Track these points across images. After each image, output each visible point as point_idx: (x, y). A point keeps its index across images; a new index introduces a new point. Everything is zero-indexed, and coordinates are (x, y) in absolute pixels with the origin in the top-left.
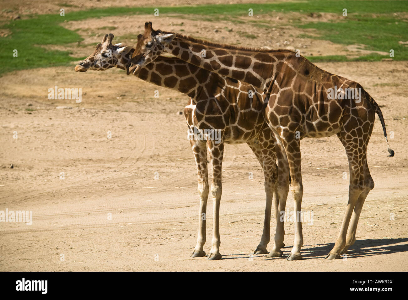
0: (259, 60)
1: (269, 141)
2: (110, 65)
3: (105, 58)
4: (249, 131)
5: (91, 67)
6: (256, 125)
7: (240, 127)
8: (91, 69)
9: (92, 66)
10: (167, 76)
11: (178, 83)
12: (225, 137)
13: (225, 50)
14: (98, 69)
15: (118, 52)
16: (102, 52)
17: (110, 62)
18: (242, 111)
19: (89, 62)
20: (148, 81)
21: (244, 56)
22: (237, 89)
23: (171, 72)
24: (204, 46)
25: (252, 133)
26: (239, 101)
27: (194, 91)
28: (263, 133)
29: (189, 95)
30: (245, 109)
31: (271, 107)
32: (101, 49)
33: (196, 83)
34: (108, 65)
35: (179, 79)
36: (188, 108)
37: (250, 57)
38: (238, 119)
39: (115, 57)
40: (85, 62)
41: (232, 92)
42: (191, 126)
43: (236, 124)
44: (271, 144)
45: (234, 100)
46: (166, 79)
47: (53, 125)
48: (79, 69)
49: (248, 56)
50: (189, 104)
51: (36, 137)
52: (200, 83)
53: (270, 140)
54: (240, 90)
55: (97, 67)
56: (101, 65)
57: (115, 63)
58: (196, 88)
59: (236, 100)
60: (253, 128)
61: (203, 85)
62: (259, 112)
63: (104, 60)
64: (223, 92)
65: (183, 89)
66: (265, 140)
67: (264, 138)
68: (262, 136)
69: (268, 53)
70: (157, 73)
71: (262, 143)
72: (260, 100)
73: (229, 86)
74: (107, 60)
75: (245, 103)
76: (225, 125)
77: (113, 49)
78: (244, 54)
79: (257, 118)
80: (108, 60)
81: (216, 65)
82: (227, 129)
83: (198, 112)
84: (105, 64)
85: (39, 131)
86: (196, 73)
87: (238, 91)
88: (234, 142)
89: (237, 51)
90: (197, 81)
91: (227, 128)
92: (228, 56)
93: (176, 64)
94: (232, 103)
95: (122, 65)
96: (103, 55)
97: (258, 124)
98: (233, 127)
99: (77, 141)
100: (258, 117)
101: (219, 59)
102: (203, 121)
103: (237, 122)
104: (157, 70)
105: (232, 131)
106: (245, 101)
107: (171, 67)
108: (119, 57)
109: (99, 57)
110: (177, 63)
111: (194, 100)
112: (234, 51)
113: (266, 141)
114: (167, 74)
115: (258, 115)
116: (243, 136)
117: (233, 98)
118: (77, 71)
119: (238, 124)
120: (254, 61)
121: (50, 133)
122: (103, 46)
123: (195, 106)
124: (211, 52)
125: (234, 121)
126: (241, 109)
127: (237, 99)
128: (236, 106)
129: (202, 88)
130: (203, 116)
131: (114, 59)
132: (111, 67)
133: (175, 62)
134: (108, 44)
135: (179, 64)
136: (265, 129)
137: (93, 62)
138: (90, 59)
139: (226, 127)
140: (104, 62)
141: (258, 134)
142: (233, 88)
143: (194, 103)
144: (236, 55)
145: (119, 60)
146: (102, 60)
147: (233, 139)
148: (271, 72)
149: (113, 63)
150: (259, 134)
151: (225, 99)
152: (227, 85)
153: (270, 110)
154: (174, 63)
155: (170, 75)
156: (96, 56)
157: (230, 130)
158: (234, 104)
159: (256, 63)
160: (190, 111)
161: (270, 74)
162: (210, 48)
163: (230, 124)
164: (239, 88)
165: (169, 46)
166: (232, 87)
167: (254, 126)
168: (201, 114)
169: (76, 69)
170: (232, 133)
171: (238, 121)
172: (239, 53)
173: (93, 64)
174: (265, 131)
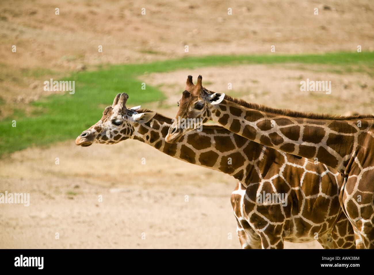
0: (336, 130)
1: (346, 238)
2: (123, 135)
3: (117, 127)
4: (318, 225)
5: (96, 140)
6: (328, 217)
7: (305, 220)
8: (97, 142)
9: (98, 138)
10: (204, 151)
11: (219, 160)
12: (286, 233)
13: (289, 118)
14: (107, 142)
15: (134, 119)
16: (112, 118)
17: (124, 131)
18: (309, 197)
19: (94, 133)
20: (176, 157)
21: (315, 125)
22: (301, 167)
23: (209, 145)
24: (261, 112)
25: (322, 228)
26: (304, 184)
27: (242, 171)
28: (337, 227)
29: (236, 177)
30: (311, 194)
31: (350, 193)
32: (111, 114)
33: (245, 160)
34: (121, 136)
35: (221, 154)
36: (235, 194)
37: (323, 126)
38: (302, 208)
39: (130, 125)
40: (89, 132)
41: (294, 172)
42: (240, 219)
43: (300, 215)
44: (349, 242)
45: (296, 183)
46: (202, 155)
47: (98, 214)
48: (80, 142)
49: (321, 126)
50: (237, 188)
51: (73, 231)
52: (250, 159)
53: (346, 236)
54: (305, 170)
55: (105, 138)
56: (111, 136)
57: (130, 133)
58: (244, 168)
59: (300, 183)
60: (324, 221)
61: (253, 162)
62: (331, 198)
63: (115, 129)
64: (282, 172)
65: (227, 169)
66: (340, 237)
67: (338, 234)
68: (336, 232)
69: (345, 121)
70: (190, 146)
71: (336, 241)
72: (334, 183)
73: (290, 164)
74: (119, 129)
75: (312, 186)
76: (285, 216)
77: (128, 114)
78: (314, 123)
79: (329, 207)
80: (121, 130)
81: (278, 138)
82: (288, 222)
83: (248, 199)
84: (116, 135)
85: (79, 222)
86: (244, 147)
87: (303, 170)
88: (298, 239)
89: (305, 120)
90: (246, 157)
91: (286, 221)
92: (294, 127)
93: (216, 134)
94: (294, 187)
95: (140, 135)
96: (114, 122)
97: (330, 215)
98: (296, 219)
99: (129, 235)
100: (330, 205)
101: (282, 130)
102: (255, 211)
103: (301, 212)
104: (189, 142)
105: (295, 224)
106: (312, 183)
107: (209, 139)
108: (136, 125)
109: (109, 126)
110: (218, 133)
111: (243, 183)
112: (300, 119)
113: (342, 238)
114: (203, 149)
115: (331, 202)
116: (310, 232)
117: (296, 180)
118: (79, 145)
119: (302, 215)
120: (328, 131)
121: (93, 225)
122: (113, 111)
123: (245, 191)
124: (270, 121)
125: (297, 211)
126: (307, 195)
127: (302, 182)
128: (299, 191)
129: (253, 166)
130: (254, 205)
131: (128, 128)
132: (124, 138)
133: (215, 131)
134: (121, 108)
135: (220, 135)
136: (340, 222)
137: (100, 133)
138: (96, 128)
139: (286, 219)
140: (116, 132)
141: (330, 228)
142: (296, 167)
143: (243, 187)
144: (304, 124)
145: (137, 129)
146: (113, 130)
147: (296, 235)
148: (351, 147)
149: (128, 134)
150: (332, 229)
151: (284, 182)
152: (287, 162)
153: (347, 197)
154: (214, 133)
155: (208, 150)
156: (104, 123)
157: (292, 222)
158: (297, 188)
159: (331, 135)
160: (238, 198)
161: (350, 149)
162: (268, 116)
163: (292, 215)
164: (304, 167)
165: (216, 111)
166: (294, 165)
167: (326, 218)
168: (252, 202)
169: (77, 142)
170: (295, 228)
171: (303, 211)
172: (307, 122)
173: (100, 135)
174: (339, 225)
